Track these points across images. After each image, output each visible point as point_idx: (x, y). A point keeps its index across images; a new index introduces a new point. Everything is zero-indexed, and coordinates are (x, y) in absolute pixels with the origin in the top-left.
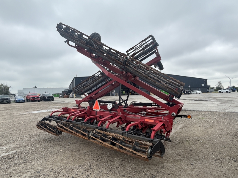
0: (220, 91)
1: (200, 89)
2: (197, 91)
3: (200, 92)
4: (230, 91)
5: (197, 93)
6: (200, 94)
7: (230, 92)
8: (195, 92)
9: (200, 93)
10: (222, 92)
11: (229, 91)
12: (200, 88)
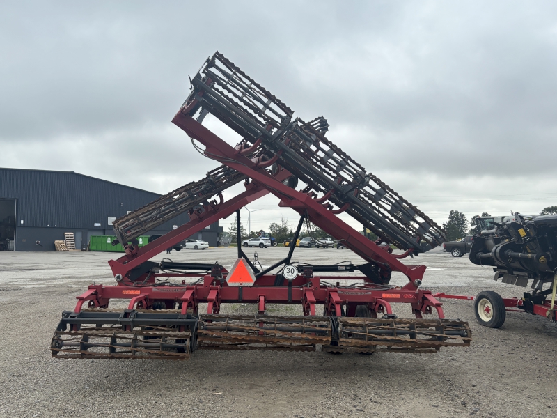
0: (246, 243)
1: (200, 236)
2: (199, 243)
3: (206, 244)
4: (267, 244)
5: (196, 248)
6: (203, 249)
7: (266, 247)
8: (193, 244)
9: (204, 246)
10: (250, 246)
11: (265, 243)
12: (201, 232)
